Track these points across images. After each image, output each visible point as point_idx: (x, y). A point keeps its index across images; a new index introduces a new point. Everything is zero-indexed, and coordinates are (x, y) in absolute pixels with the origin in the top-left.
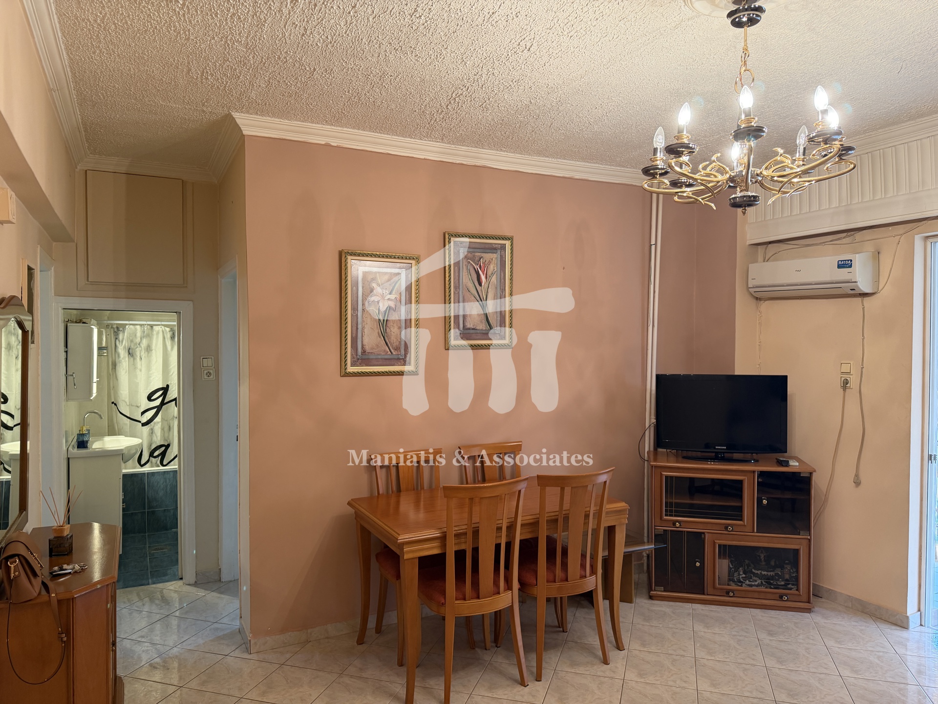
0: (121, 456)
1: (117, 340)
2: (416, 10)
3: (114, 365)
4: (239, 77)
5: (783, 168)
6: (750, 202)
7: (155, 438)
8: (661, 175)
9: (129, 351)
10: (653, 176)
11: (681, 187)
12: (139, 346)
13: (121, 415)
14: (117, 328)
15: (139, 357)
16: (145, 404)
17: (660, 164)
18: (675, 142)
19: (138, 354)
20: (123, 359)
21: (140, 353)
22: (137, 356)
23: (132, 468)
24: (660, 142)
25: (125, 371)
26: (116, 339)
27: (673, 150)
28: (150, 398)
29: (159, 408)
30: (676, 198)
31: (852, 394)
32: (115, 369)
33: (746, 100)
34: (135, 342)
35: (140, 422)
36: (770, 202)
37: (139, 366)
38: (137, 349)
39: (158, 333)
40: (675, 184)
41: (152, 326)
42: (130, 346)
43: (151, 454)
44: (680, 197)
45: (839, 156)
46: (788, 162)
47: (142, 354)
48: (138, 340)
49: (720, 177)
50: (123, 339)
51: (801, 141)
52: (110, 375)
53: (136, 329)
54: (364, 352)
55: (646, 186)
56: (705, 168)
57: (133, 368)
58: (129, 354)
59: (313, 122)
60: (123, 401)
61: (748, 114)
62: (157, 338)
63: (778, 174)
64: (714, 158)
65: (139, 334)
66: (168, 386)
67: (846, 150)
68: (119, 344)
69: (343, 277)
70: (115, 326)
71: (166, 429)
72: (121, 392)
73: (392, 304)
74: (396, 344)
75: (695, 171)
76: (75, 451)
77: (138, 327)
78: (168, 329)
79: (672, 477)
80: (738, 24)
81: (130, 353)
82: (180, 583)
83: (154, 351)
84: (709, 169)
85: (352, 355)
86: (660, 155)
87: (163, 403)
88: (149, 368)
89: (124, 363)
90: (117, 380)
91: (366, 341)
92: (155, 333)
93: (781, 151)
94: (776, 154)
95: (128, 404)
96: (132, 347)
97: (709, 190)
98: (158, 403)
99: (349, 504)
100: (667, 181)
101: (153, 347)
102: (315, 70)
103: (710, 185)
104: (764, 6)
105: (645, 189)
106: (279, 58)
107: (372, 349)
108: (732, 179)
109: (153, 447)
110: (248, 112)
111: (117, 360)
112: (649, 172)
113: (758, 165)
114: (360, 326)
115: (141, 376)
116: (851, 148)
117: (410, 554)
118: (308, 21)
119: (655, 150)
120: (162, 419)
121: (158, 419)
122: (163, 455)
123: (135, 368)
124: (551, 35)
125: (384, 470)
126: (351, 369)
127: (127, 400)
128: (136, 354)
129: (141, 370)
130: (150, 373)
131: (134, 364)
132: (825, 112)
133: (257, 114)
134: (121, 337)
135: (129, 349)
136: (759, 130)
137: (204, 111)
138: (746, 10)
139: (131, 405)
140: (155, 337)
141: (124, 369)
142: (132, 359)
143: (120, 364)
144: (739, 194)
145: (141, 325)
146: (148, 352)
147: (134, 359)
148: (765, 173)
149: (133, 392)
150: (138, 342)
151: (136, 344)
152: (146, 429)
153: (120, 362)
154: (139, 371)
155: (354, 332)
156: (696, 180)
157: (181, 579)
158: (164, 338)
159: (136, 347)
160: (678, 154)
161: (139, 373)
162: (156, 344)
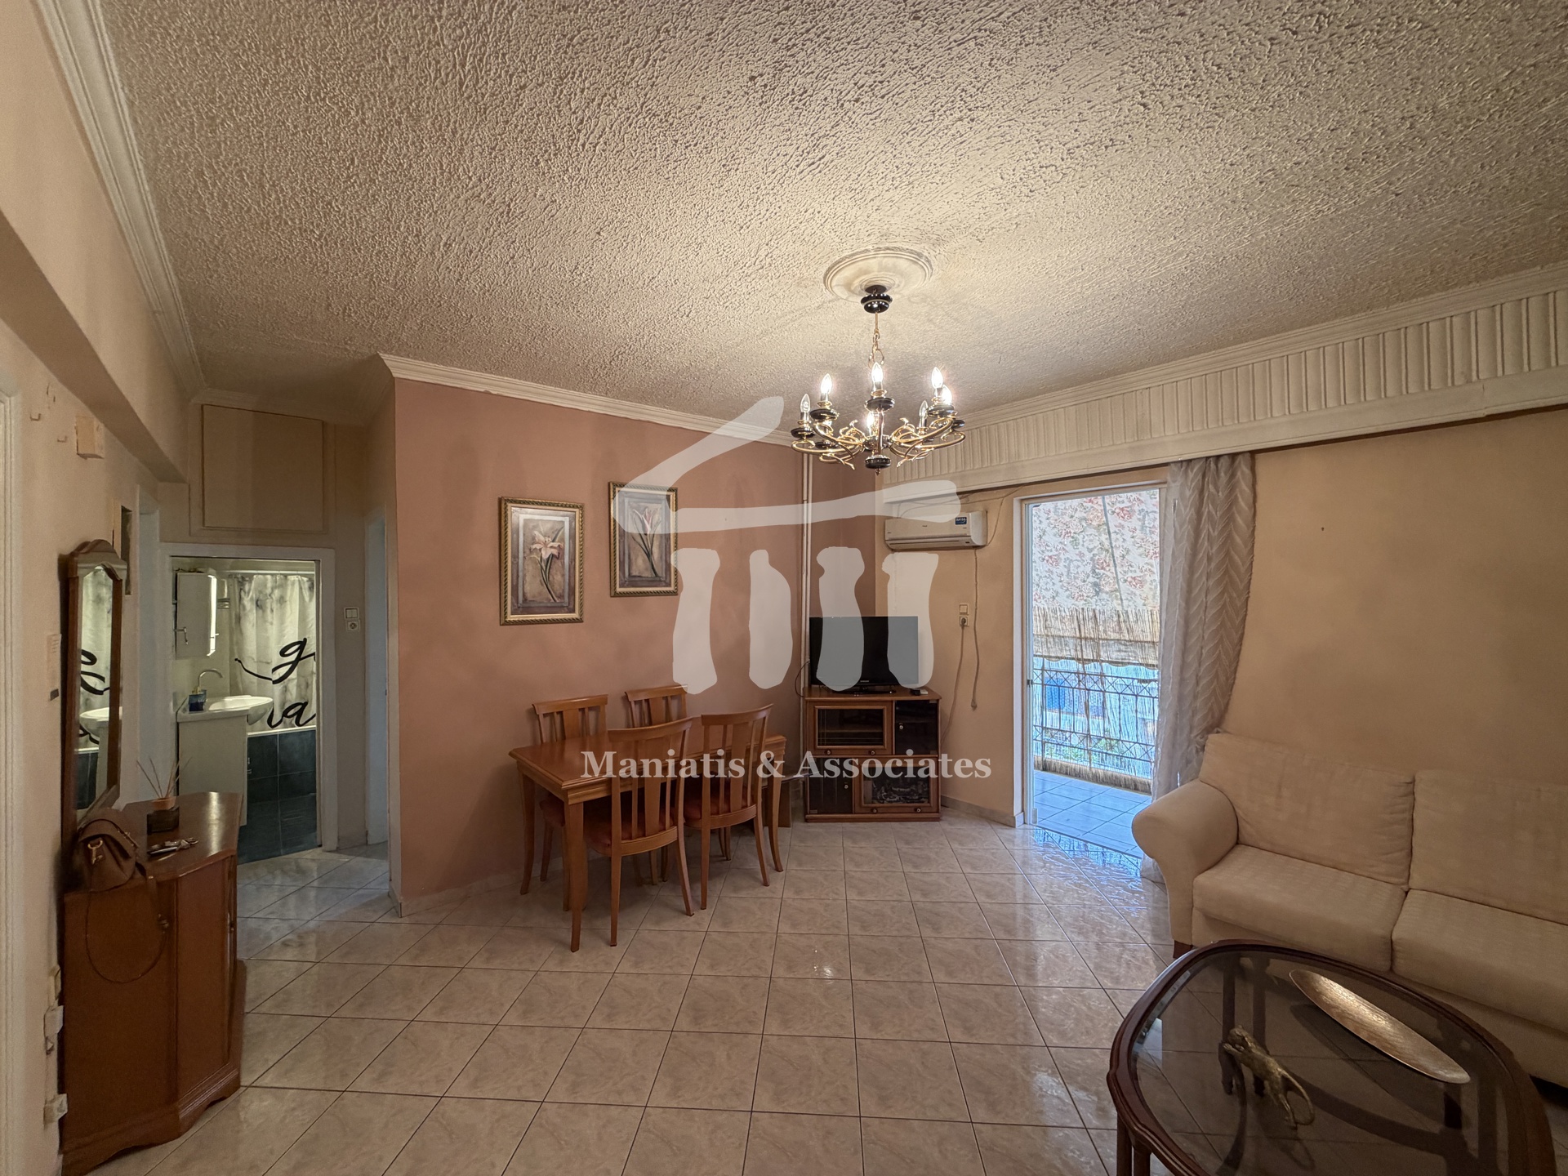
0: (247, 717)
1: (242, 591)
2: (576, 268)
3: (239, 619)
4: (387, 317)
5: (909, 436)
6: (882, 464)
7: (289, 697)
8: (808, 436)
9: (256, 603)
10: (801, 437)
11: (825, 448)
12: (269, 598)
13: (246, 673)
14: (243, 578)
15: (269, 609)
16: (277, 659)
17: (807, 427)
18: (819, 407)
19: (268, 605)
20: (250, 611)
21: (271, 606)
22: (267, 609)
23: (260, 730)
24: (806, 407)
25: (252, 625)
26: (241, 589)
27: (817, 415)
28: (283, 653)
29: (294, 664)
30: (821, 458)
31: (969, 631)
32: (239, 622)
33: (877, 375)
34: (264, 593)
35: (270, 679)
36: (899, 465)
37: (269, 618)
38: (267, 601)
39: (293, 584)
40: (820, 445)
41: (286, 576)
42: (259, 598)
43: (285, 714)
44: (825, 457)
45: (953, 428)
46: (912, 430)
47: (273, 606)
48: (269, 591)
49: (857, 441)
50: (250, 590)
51: (923, 413)
52: (233, 628)
53: (266, 580)
54: (525, 600)
55: (794, 446)
56: (844, 433)
57: (262, 622)
58: (257, 605)
59: (471, 369)
60: (249, 657)
61: (879, 387)
62: (292, 590)
63: (905, 440)
64: (852, 424)
65: (269, 585)
66: (305, 640)
67: (956, 424)
68: (245, 595)
69: (503, 524)
70: (239, 576)
71: (303, 687)
72: (247, 647)
73: (555, 552)
74: (559, 591)
75: (836, 434)
76: (189, 715)
77: (269, 577)
78: (305, 579)
79: (823, 710)
80: (870, 309)
81: (259, 605)
82: (319, 850)
83: (288, 603)
84: (847, 434)
85: (512, 603)
86: (806, 419)
87: (299, 659)
88: (282, 622)
89: (250, 616)
90: (242, 634)
91: (528, 588)
92: (289, 582)
93: (906, 420)
94: (903, 423)
95: (256, 661)
96: (261, 598)
97: (849, 452)
98: (293, 658)
99: (511, 754)
100: (812, 442)
101: (288, 599)
102: (472, 316)
103: (849, 448)
104: (891, 296)
105: (794, 449)
106: (432, 301)
107: (534, 597)
108: (867, 443)
109: (287, 706)
110: (398, 355)
111: (242, 613)
112: (797, 433)
113: (888, 431)
114: (521, 574)
115: (273, 631)
116: (962, 422)
117: (574, 799)
118: (463, 267)
119: (802, 414)
120: (298, 675)
121: (293, 675)
122: (299, 714)
123: (265, 621)
124: (708, 303)
125: (548, 718)
126: (511, 618)
127: (254, 656)
128: (265, 606)
129: (272, 624)
130: (283, 627)
131: (263, 617)
132: (940, 390)
133: (408, 357)
134: (247, 587)
135: (258, 600)
136: (888, 401)
137: (346, 350)
138: (877, 298)
139: (259, 661)
140: (290, 587)
141: (250, 623)
142: (260, 611)
143: (246, 617)
144: (873, 457)
145: (272, 575)
146: (281, 604)
147: (264, 611)
148: (894, 439)
149: (262, 646)
150: (268, 594)
151: (266, 595)
152: (279, 687)
153: (245, 615)
154: (269, 624)
155: (515, 578)
156: (837, 442)
157: (320, 846)
158: (301, 588)
159: (265, 598)
160: (821, 419)
161: (269, 626)
162: (291, 595)
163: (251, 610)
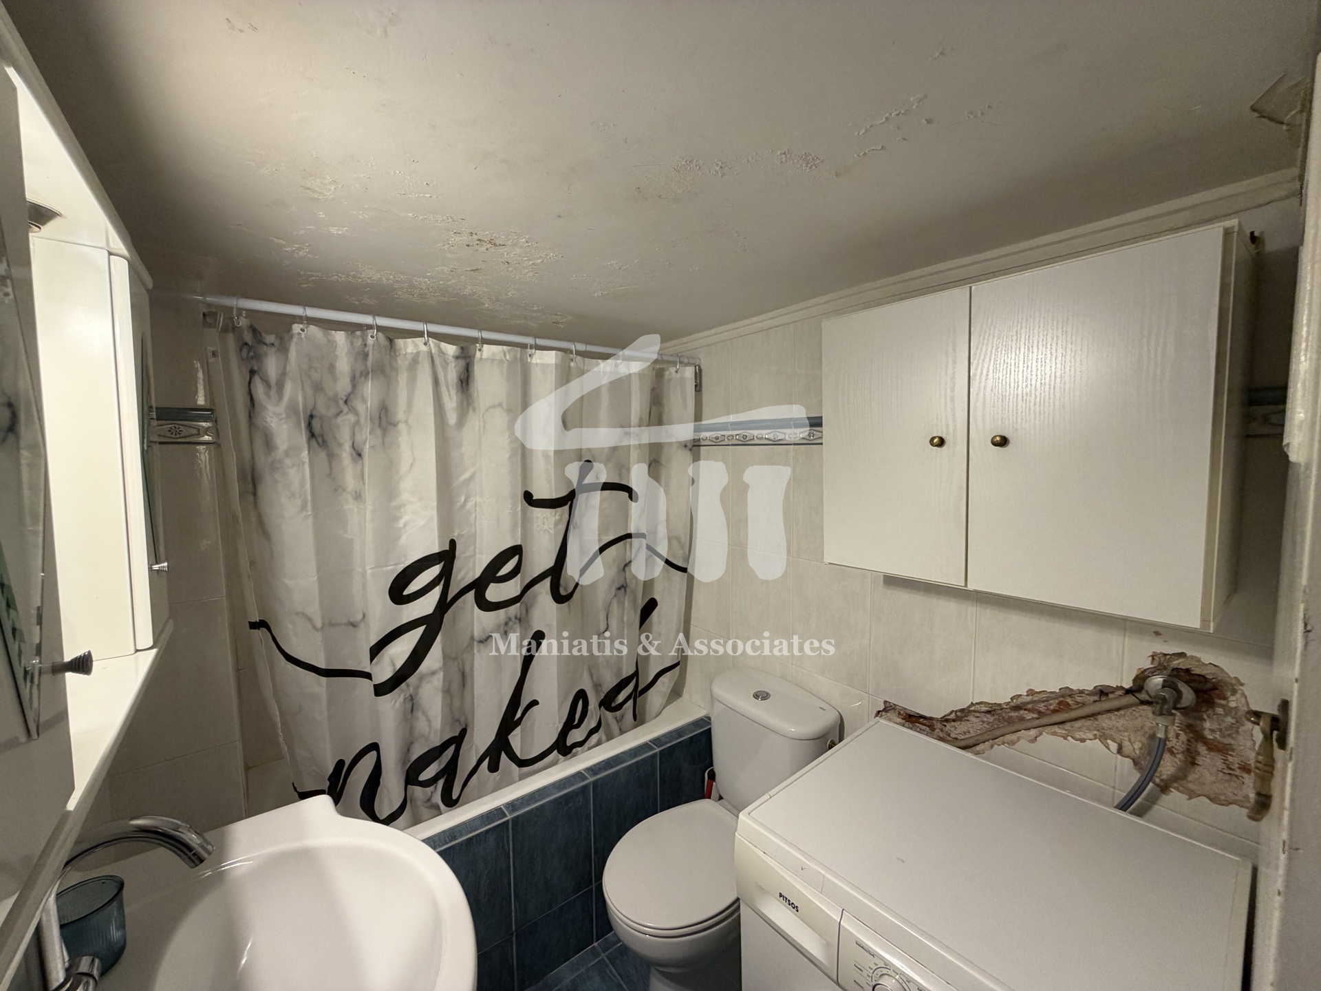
1: (257, 379)
3: (252, 482)
7: (421, 725)
9: (309, 426)
12: (345, 409)
13: (290, 666)
15: (347, 447)
16: (381, 614)
19: (344, 436)
20: (287, 454)
21: (353, 435)
22: (340, 445)
25: (299, 502)
26: (252, 372)
28: (398, 592)
29: (432, 624)
32: (255, 494)
34: (330, 394)
35: (368, 676)
37: (350, 481)
38: (339, 420)
39: (415, 360)
41: (392, 335)
42: (314, 408)
43: (411, 777)
47: (359, 438)
48: (343, 385)
50: (283, 375)
52: (235, 517)
53: (332, 344)
57: (329, 488)
58: (312, 435)
60: (297, 614)
62: (412, 380)
65: (344, 364)
66: (453, 543)
68: (269, 396)
71: (456, 686)
72: (288, 582)
78: (451, 349)
81: (316, 432)
83: (402, 427)
87: (444, 605)
88: (389, 490)
89: (292, 472)
90: (266, 534)
92: (402, 363)
95: (319, 625)
96: (322, 409)
98: (426, 605)
101: (401, 415)
109: (418, 751)
111: (262, 461)
115: (361, 515)
120: (446, 657)
121: (434, 659)
122: (449, 772)
123: (338, 489)
127: (314, 611)
128: (335, 438)
129: (358, 496)
130: (394, 504)
131: (330, 475)
134: (272, 365)
135: (311, 416)
139: (330, 624)
140: (403, 378)
141: (293, 496)
142: (323, 455)
143: (277, 476)
145: (350, 328)
146: (385, 432)
147: (331, 456)
150: (342, 395)
151: (334, 399)
152: (391, 704)
153: (275, 467)
154: (350, 499)
158: (436, 382)
159: (333, 411)
161: (350, 506)
162: (410, 404)
163: (292, 451)
